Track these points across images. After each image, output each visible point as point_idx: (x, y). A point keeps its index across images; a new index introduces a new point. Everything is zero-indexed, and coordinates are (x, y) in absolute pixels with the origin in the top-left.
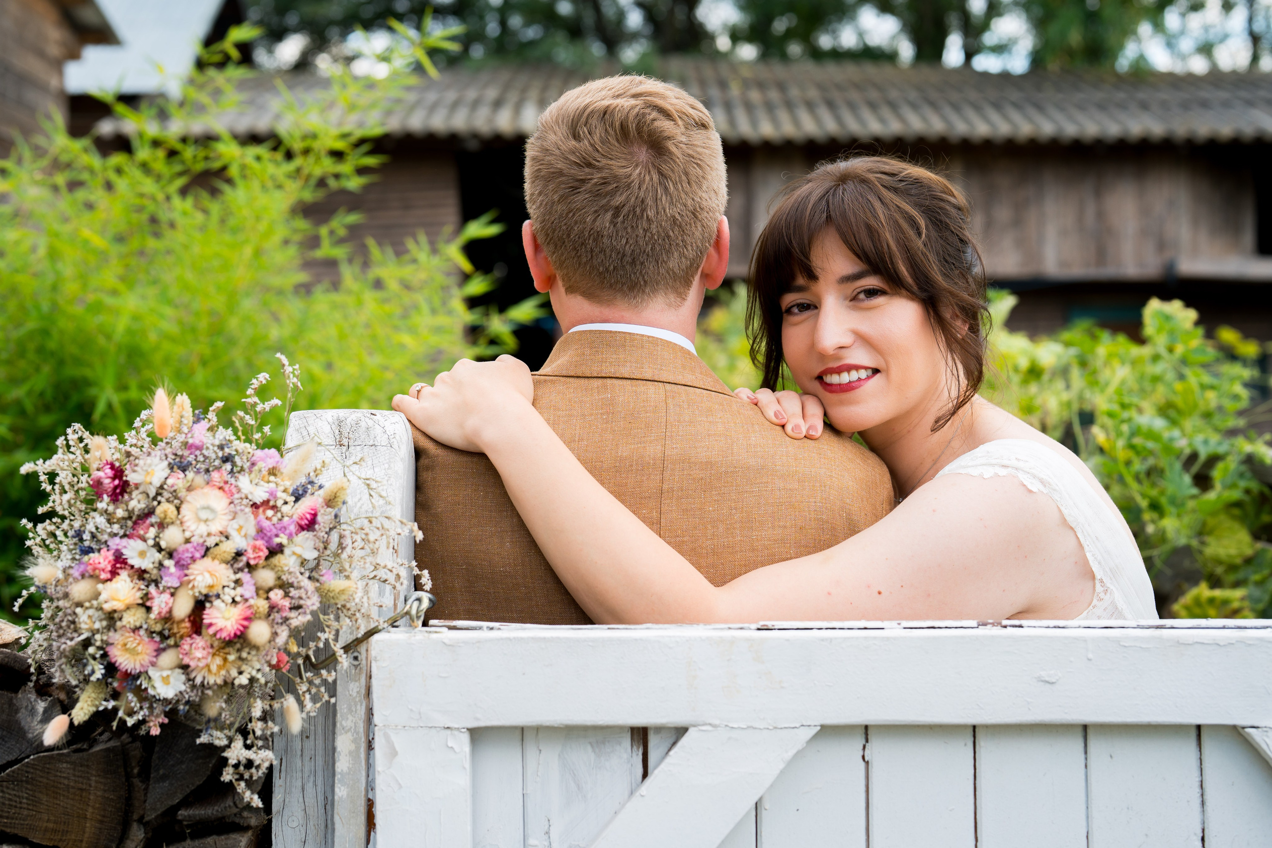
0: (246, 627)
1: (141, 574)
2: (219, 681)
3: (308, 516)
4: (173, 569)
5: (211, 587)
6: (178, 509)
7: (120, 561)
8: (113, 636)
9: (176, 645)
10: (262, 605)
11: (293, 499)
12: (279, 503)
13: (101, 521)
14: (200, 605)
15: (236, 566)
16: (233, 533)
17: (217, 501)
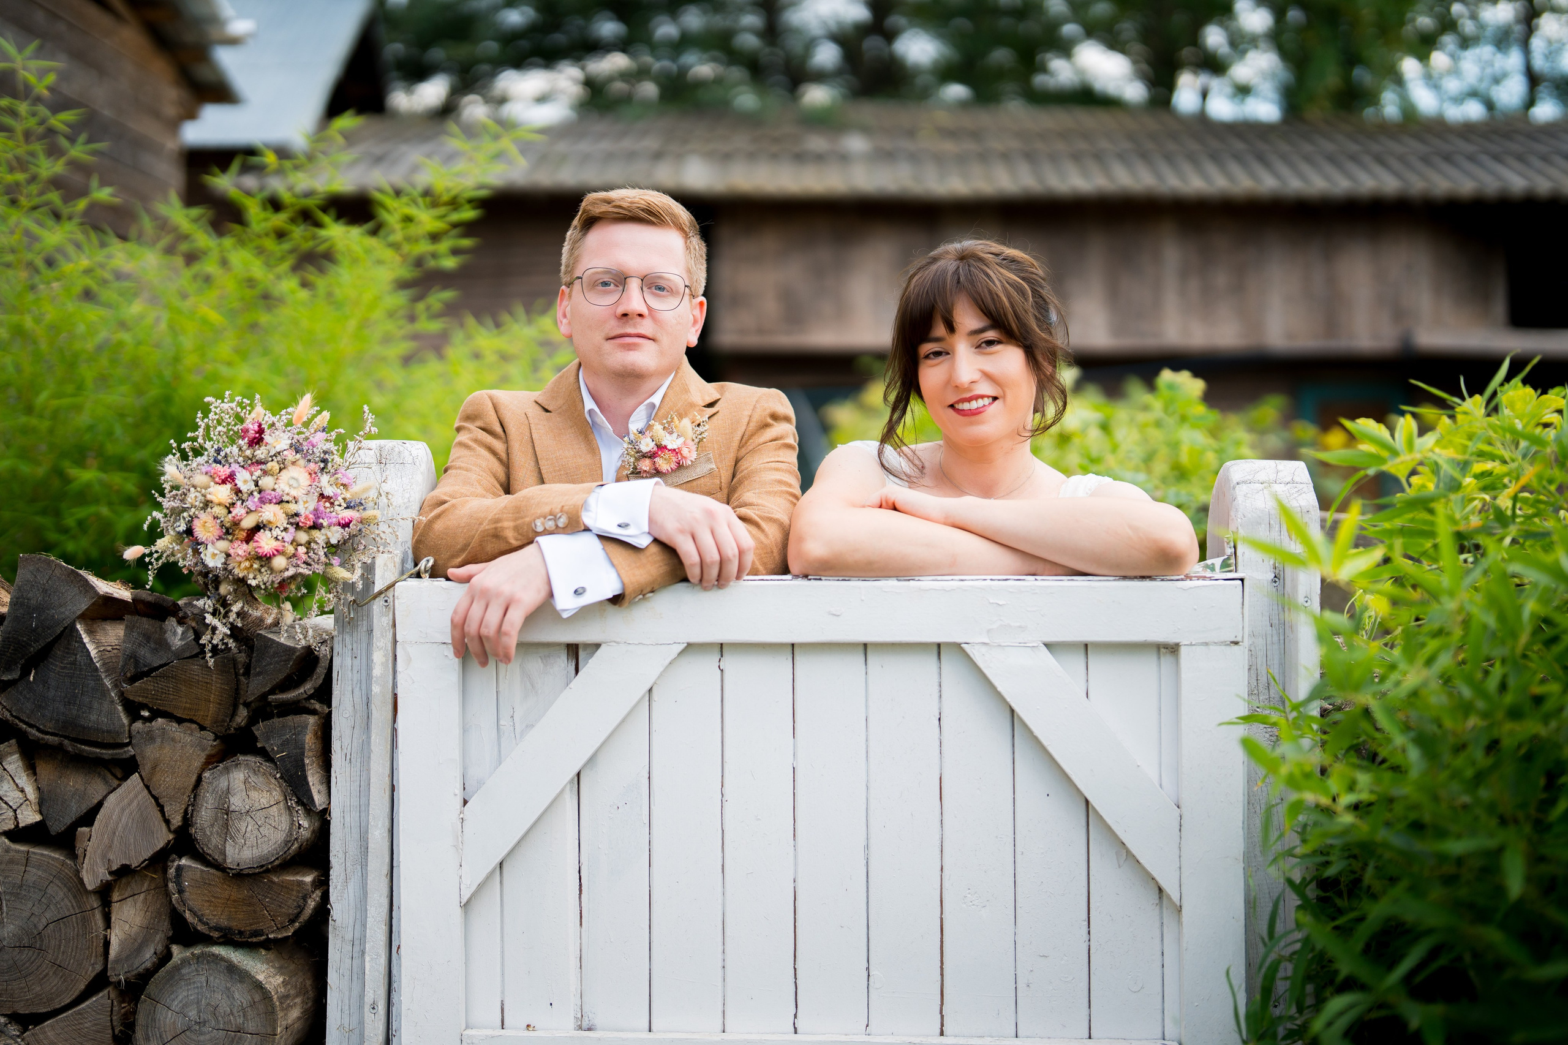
0: (274, 555)
1: (238, 492)
2: (241, 575)
3: (347, 520)
4: (256, 500)
5: (270, 522)
6: (281, 470)
7: (231, 478)
8: (203, 516)
9: (231, 541)
10: (290, 549)
11: (345, 506)
12: (336, 503)
13: (235, 450)
14: (258, 528)
15: (291, 520)
16: (301, 502)
17: (304, 479)
